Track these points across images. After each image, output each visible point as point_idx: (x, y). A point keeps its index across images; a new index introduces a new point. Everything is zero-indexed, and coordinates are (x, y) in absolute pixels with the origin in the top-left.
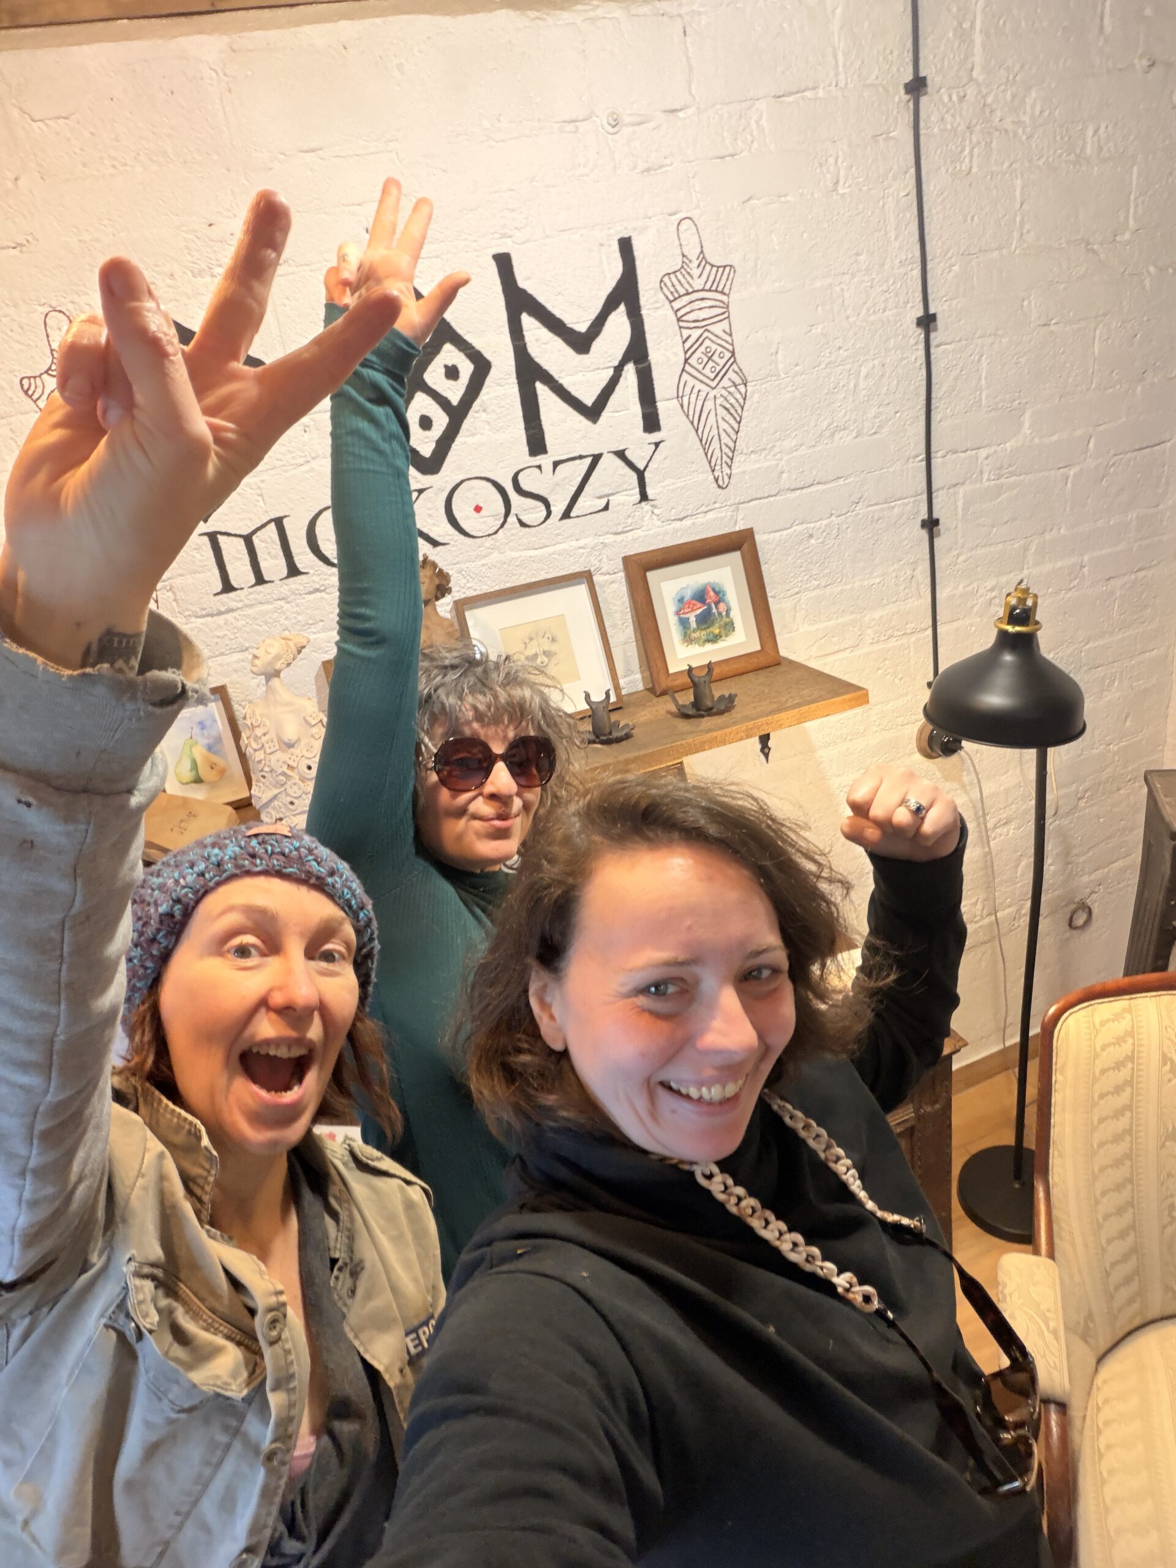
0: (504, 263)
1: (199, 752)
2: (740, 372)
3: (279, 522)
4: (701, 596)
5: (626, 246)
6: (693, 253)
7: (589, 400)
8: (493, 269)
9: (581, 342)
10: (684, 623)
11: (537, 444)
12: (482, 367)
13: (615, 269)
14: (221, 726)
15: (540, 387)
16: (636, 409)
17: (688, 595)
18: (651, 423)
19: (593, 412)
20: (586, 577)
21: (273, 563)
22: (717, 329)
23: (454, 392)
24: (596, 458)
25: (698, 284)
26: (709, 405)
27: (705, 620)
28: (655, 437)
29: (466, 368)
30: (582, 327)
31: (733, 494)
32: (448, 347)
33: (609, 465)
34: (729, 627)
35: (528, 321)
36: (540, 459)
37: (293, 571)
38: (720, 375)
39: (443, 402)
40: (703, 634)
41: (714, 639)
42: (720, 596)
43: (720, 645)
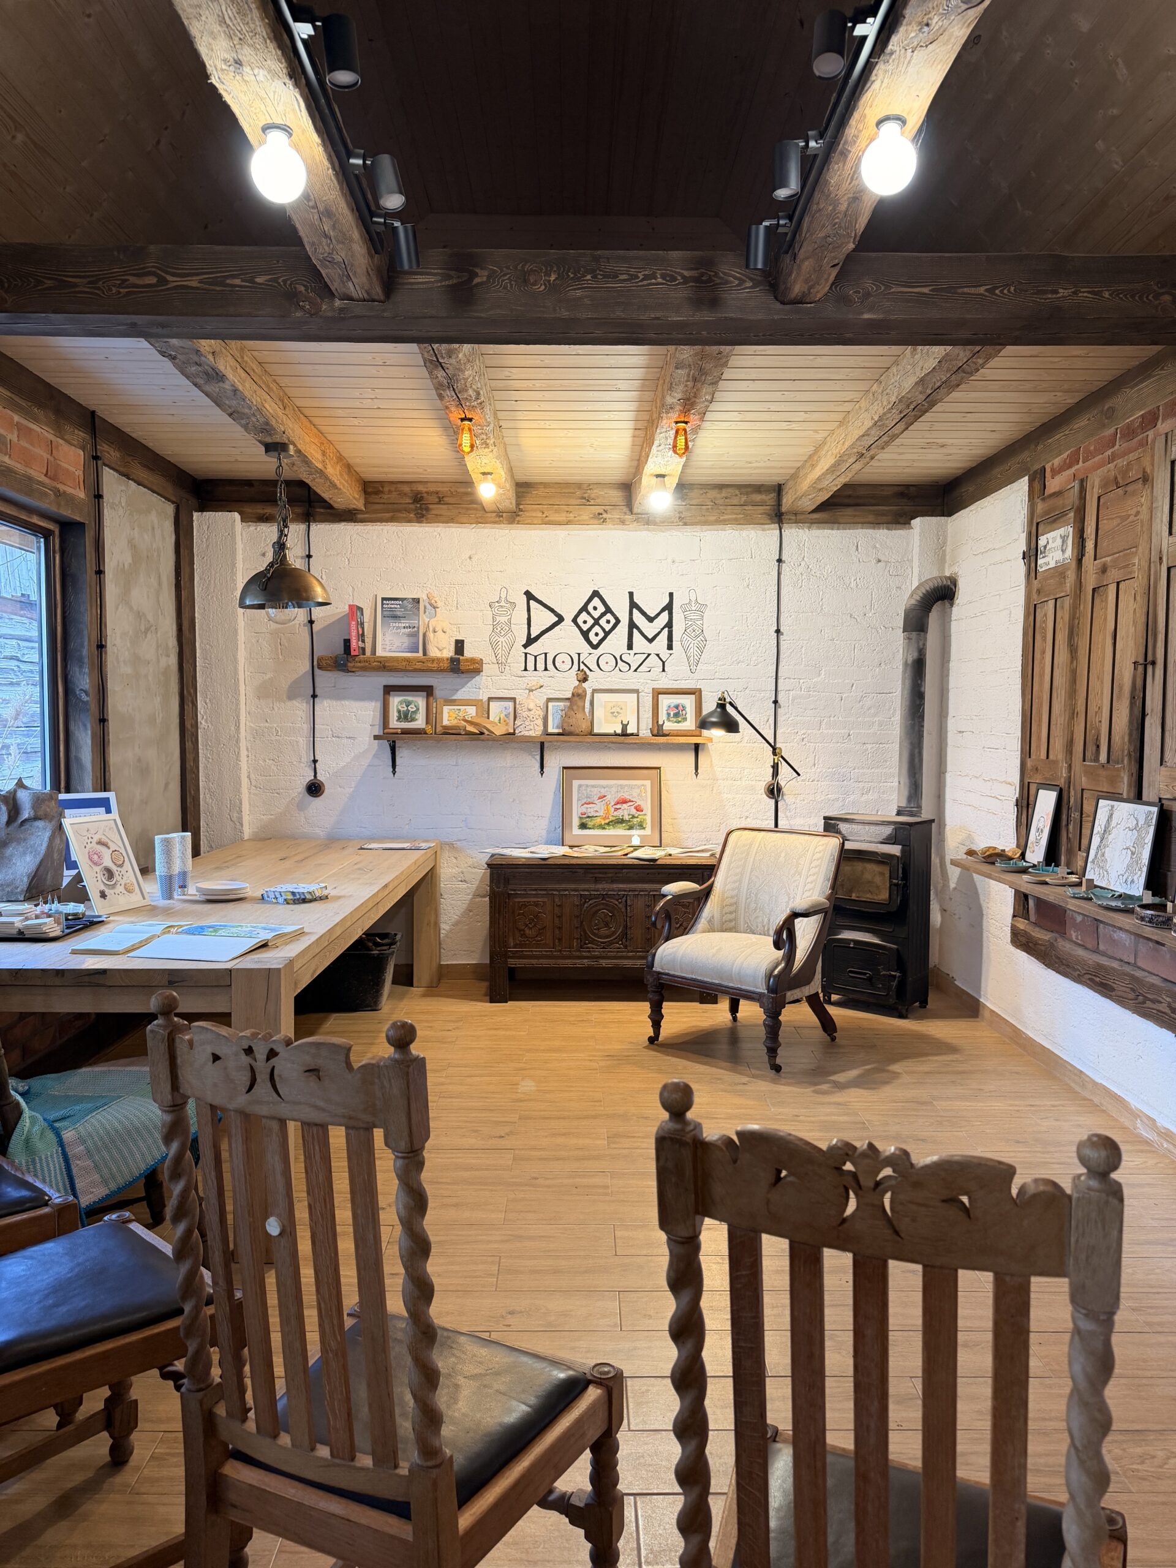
0: (631, 594)
1: (502, 716)
2: (704, 637)
3: (546, 654)
4: (677, 707)
5: (671, 595)
6: (693, 599)
7: (650, 637)
8: (628, 595)
9: (651, 620)
10: (669, 714)
11: (630, 647)
12: (618, 621)
13: (667, 600)
14: (511, 710)
15: (635, 630)
16: (666, 642)
17: (672, 706)
18: (670, 647)
19: (651, 641)
20: (637, 691)
21: (541, 665)
22: (698, 623)
23: (608, 627)
24: (649, 655)
25: (694, 608)
26: (691, 645)
27: (676, 715)
28: (671, 652)
29: (613, 621)
30: (652, 615)
31: (696, 676)
32: (609, 614)
33: (653, 657)
34: (685, 719)
35: (635, 611)
36: (630, 652)
37: (546, 669)
38: (697, 637)
39: (603, 630)
40: (675, 720)
41: (678, 722)
42: (684, 708)
43: (680, 724)
